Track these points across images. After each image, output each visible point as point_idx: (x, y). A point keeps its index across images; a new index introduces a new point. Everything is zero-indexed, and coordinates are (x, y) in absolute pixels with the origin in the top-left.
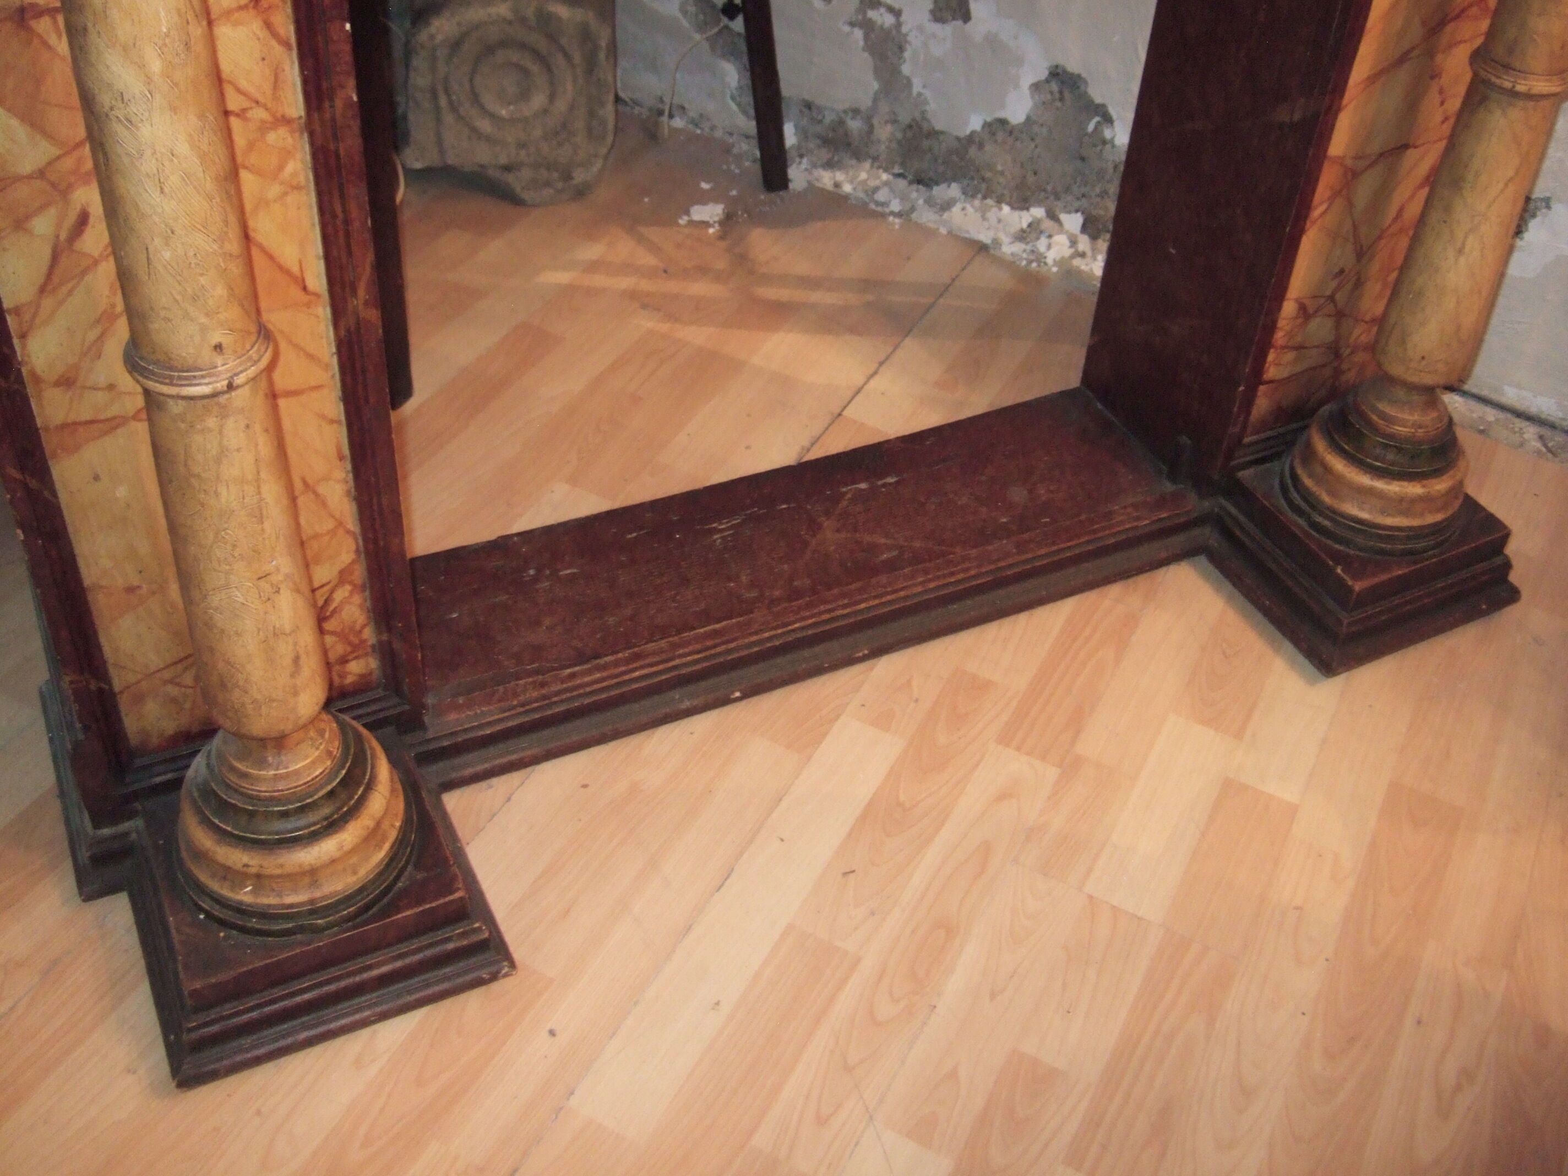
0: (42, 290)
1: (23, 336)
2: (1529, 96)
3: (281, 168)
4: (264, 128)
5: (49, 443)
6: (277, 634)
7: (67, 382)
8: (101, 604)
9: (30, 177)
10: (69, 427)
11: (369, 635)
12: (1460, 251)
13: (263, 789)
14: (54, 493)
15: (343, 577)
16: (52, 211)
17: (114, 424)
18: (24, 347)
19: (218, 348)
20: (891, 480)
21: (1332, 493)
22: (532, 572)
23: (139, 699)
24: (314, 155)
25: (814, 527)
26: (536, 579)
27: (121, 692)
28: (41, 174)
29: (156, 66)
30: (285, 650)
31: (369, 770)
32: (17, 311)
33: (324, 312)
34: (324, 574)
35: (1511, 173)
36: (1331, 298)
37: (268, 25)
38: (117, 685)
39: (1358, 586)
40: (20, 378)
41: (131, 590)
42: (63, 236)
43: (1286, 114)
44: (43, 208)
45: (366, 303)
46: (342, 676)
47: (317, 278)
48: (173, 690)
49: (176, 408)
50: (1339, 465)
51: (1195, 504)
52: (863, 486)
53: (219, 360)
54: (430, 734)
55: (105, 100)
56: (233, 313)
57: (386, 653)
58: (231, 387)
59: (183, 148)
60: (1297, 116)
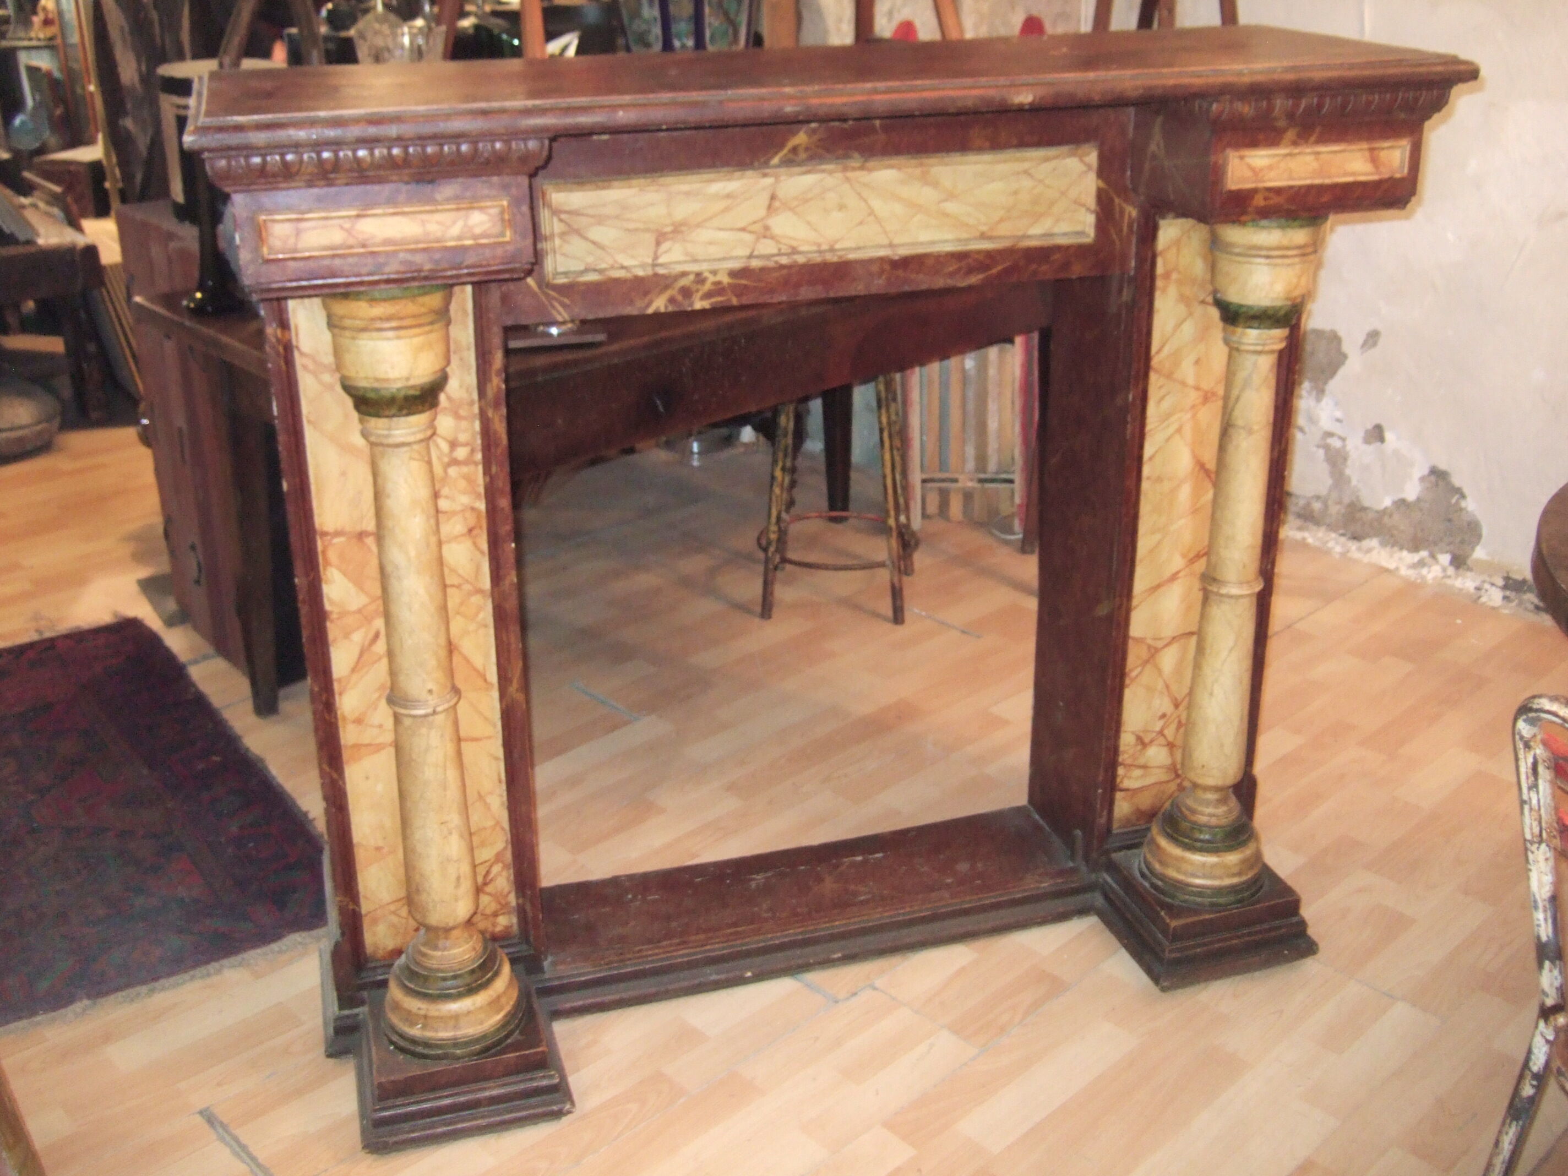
0: (354, 670)
1: (340, 694)
2: (1231, 597)
3: (477, 614)
4: (470, 594)
5: (346, 755)
6: (449, 860)
7: (359, 721)
8: (361, 856)
9: (355, 612)
10: (357, 746)
11: (512, 900)
12: (1211, 694)
13: (433, 964)
14: (344, 783)
15: (498, 858)
16: (363, 630)
17: (379, 748)
18: (340, 699)
19: (430, 691)
20: (879, 855)
21: (1160, 862)
22: (630, 896)
23: (375, 921)
24: (494, 608)
25: (820, 880)
26: (631, 901)
27: (366, 915)
28: (359, 611)
29: (413, 553)
30: (452, 871)
31: (498, 963)
32: (339, 680)
33: (496, 694)
34: (486, 854)
35: (1231, 644)
36: (1161, 733)
37: (475, 544)
38: (363, 911)
39: (1174, 923)
40: (336, 718)
41: (378, 849)
42: (367, 643)
43: (1102, 610)
44: (358, 628)
45: (517, 690)
46: (494, 925)
47: (493, 676)
48: (394, 919)
49: (407, 722)
50: (1163, 842)
51: (1085, 875)
52: (859, 858)
53: (430, 698)
54: (547, 976)
55: (389, 568)
56: (439, 675)
57: (521, 912)
58: (434, 713)
59: (422, 591)
60: (1105, 612)
